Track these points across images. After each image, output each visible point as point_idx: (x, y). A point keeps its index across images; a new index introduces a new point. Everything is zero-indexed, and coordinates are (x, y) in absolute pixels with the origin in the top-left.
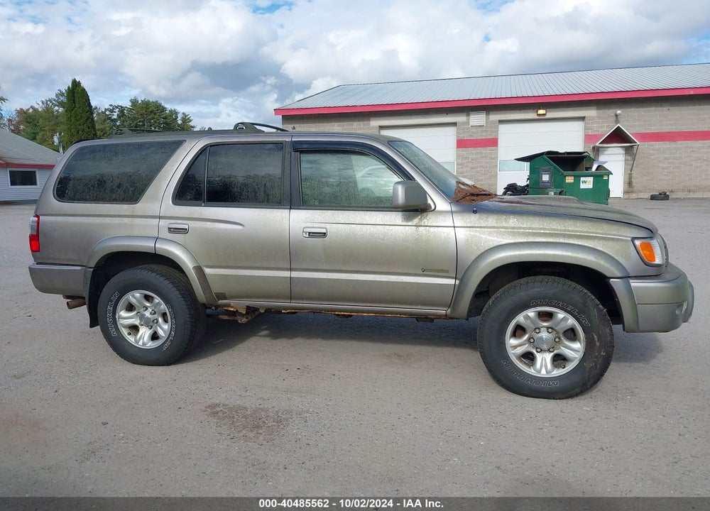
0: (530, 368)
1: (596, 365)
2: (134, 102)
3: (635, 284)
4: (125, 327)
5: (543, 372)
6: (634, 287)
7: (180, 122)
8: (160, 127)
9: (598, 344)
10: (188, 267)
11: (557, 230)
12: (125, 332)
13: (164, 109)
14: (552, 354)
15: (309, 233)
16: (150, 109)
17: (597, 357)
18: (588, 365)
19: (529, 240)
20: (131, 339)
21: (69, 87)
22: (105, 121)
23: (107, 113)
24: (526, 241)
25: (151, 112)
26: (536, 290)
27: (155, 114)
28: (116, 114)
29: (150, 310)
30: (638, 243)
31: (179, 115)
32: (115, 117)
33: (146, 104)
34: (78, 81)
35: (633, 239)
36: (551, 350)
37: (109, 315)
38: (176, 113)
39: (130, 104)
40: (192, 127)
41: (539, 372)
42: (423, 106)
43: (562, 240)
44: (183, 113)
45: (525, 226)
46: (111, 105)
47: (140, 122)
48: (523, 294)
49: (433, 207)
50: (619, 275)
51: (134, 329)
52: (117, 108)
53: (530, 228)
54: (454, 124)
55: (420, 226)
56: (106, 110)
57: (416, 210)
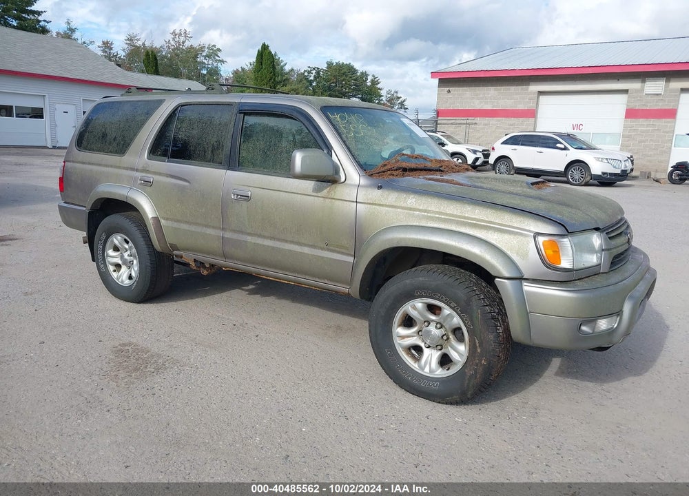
0: (415, 362)
1: (476, 373)
2: (330, 65)
3: (528, 288)
4: (112, 264)
5: (427, 369)
6: (527, 292)
7: (369, 84)
8: (350, 88)
9: (479, 350)
10: (147, 216)
11: (453, 215)
12: (111, 268)
13: (355, 71)
14: (439, 353)
15: (238, 195)
16: (342, 72)
17: (477, 365)
18: (469, 372)
19: (421, 224)
20: (115, 275)
21: (259, 51)
22: (301, 81)
23: (306, 74)
24: (418, 224)
25: (343, 74)
26: (421, 279)
27: (346, 76)
28: (313, 75)
29: (129, 252)
30: (541, 240)
31: (369, 77)
32: (312, 78)
33: (340, 67)
34: (266, 44)
35: (537, 235)
36: (439, 348)
37: (100, 252)
38: (367, 75)
39: (326, 66)
40: (379, 89)
41: (423, 369)
42: (590, 71)
43: (453, 228)
44: (373, 76)
45: (421, 208)
46: (309, 67)
47: (333, 83)
48: (408, 281)
49: (343, 180)
50: (507, 275)
51: (118, 266)
52: (314, 69)
53: (425, 211)
54: (626, 91)
55: (327, 198)
56: (305, 71)
57: (329, 181)
